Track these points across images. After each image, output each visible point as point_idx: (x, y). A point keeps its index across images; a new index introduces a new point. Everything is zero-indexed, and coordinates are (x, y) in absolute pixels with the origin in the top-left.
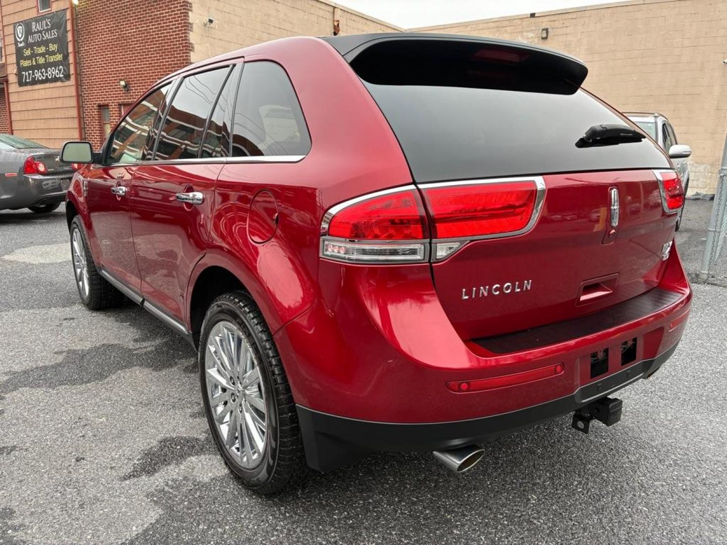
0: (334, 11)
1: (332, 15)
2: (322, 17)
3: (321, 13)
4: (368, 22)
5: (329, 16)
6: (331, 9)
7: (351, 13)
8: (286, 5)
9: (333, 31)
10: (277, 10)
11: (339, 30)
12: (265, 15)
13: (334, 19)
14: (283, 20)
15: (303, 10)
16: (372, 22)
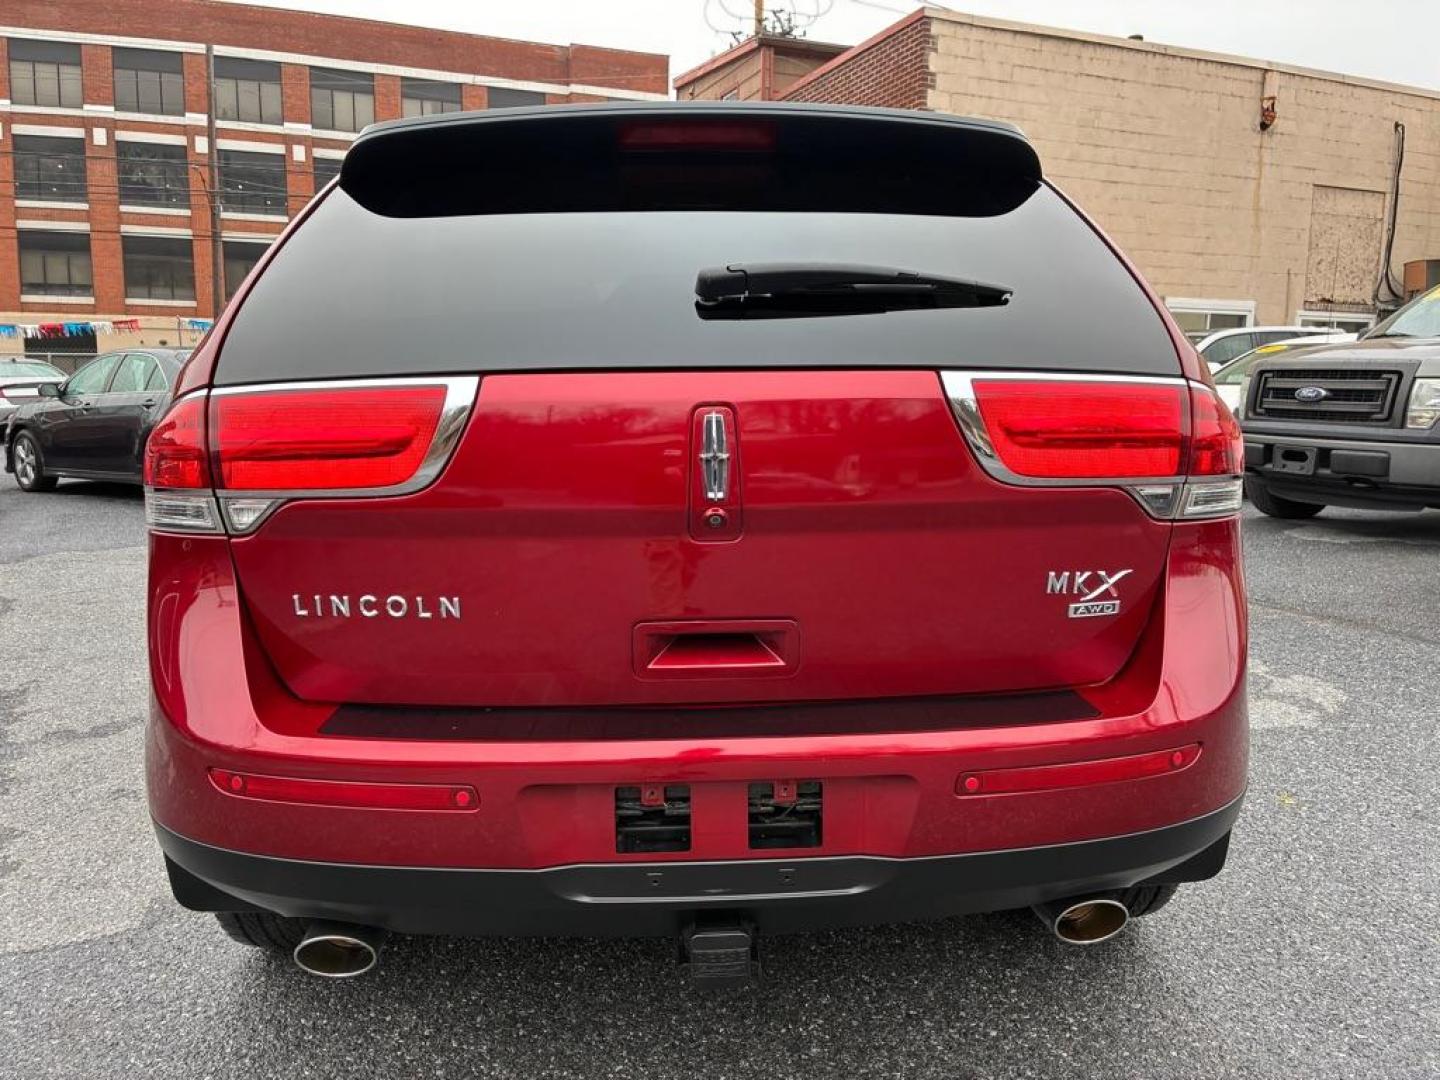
0: (1264, 78)
1: (1259, 86)
2: (1232, 95)
3: (1231, 87)
4: (1357, 91)
5: (1252, 91)
6: (1256, 76)
7: (1311, 78)
8: (1144, 84)
9: (1258, 120)
10: (1119, 96)
11: (1273, 118)
12: (1090, 110)
13: (1262, 93)
14: (1132, 114)
15: (1182, 88)
16: (1368, 91)
